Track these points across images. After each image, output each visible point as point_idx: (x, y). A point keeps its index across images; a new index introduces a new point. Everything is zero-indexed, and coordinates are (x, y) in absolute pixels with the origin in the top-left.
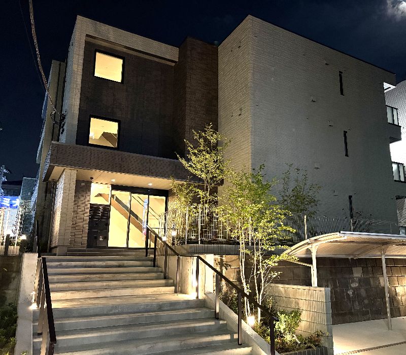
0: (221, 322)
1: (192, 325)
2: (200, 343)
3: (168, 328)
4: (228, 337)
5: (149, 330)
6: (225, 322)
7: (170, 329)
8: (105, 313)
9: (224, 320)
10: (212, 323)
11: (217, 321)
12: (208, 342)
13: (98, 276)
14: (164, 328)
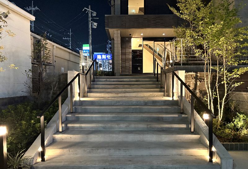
0: (183, 116)
1: (161, 116)
2: (162, 127)
3: (143, 116)
4: (184, 126)
5: (131, 116)
6: (186, 116)
7: (144, 117)
8: (113, 104)
9: (186, 114)
10: (176, 116)
11: (180, 115)
12: (168, 128)
13: (122, 86)
14: (141, 116)
